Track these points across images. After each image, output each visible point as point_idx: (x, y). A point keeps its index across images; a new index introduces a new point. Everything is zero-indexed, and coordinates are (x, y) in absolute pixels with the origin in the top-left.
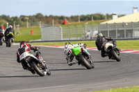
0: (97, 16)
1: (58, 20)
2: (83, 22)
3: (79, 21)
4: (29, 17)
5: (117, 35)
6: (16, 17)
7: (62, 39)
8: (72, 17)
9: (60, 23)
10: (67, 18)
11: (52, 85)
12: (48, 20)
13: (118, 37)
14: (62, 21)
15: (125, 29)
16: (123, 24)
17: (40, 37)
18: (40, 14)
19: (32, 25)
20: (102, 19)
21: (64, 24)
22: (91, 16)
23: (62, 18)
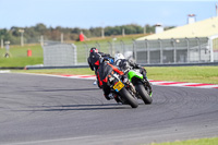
0: (132, 29)
1: (69, 34)
2: (108, 37)
3: (103, 37)
4: (25, 29)
5: (163, 58)
6: (5, 30)
7: (76, 64)
8: (92, 30)
9: (72, 38)
10: (84, 31)
11: (60, 136)
12: (54, 34)
13: (164, 61)
14: (76, 36)
15: (175, 48)
16: (172, 42)
17: (41, 61)
18: (41, 25)
19: (29, 42)
20: (138, 32)
21: (78, 40)
22: (122, 28)
23: (76, 31)
